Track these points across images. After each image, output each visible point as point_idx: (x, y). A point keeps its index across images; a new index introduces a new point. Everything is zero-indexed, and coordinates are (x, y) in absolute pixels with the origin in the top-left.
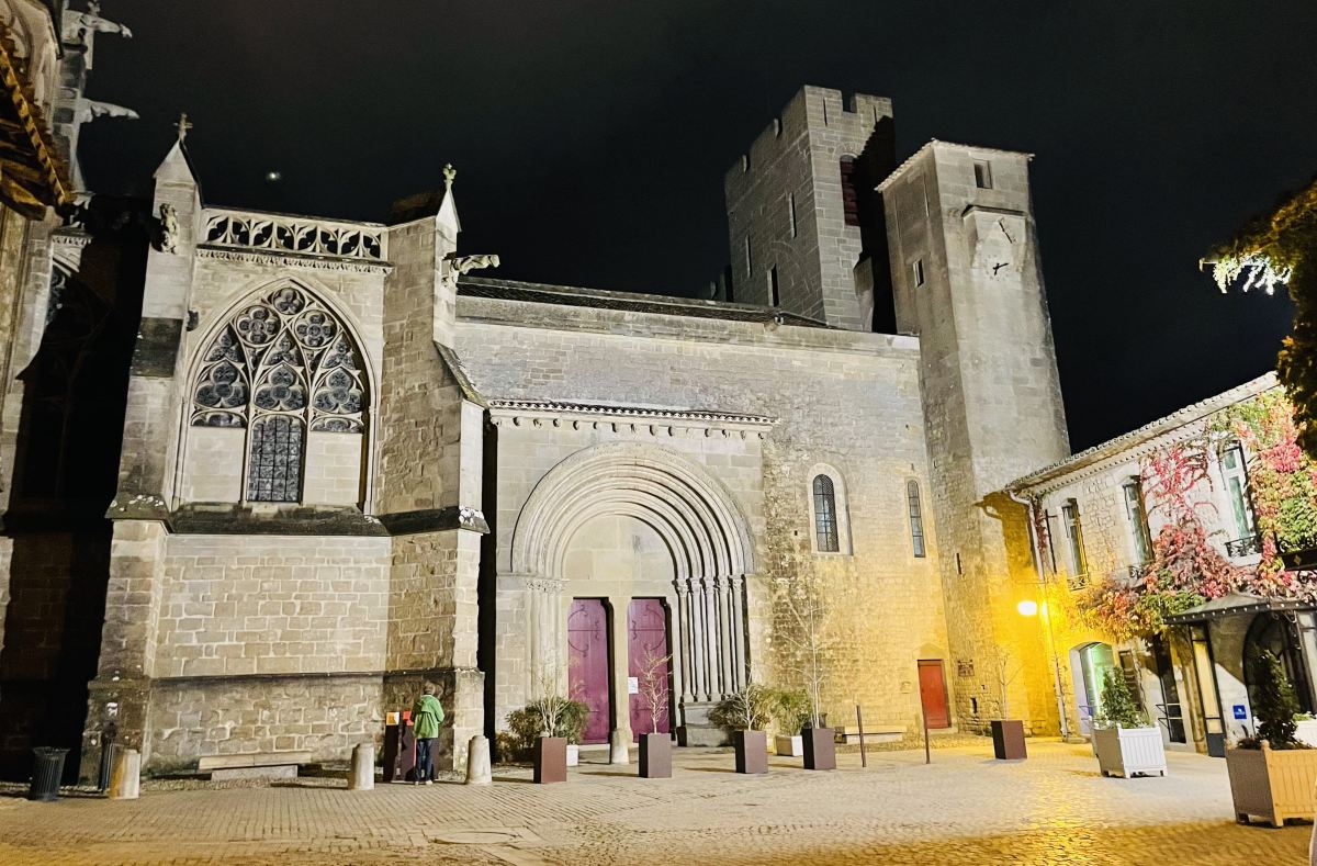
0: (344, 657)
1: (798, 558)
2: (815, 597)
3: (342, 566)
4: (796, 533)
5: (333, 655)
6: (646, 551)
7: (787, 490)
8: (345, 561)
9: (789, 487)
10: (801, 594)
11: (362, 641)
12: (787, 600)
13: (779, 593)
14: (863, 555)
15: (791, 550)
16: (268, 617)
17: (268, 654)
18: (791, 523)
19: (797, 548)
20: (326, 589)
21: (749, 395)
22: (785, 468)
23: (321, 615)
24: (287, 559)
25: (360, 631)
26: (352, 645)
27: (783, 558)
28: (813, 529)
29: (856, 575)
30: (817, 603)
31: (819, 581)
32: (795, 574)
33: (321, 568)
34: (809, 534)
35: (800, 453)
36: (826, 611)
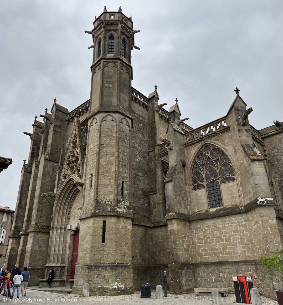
0: (241, 255)
3: (235, 225)
5: (238, 255)
8: (235, 223)
11: (246, 250)
16: (217, 243)
17: (219, 255)
20: (231, 233)
23: (232, 241)
24: (219, 225)
25: (245, 246)
26: (244, 251)
33: (229, 226)
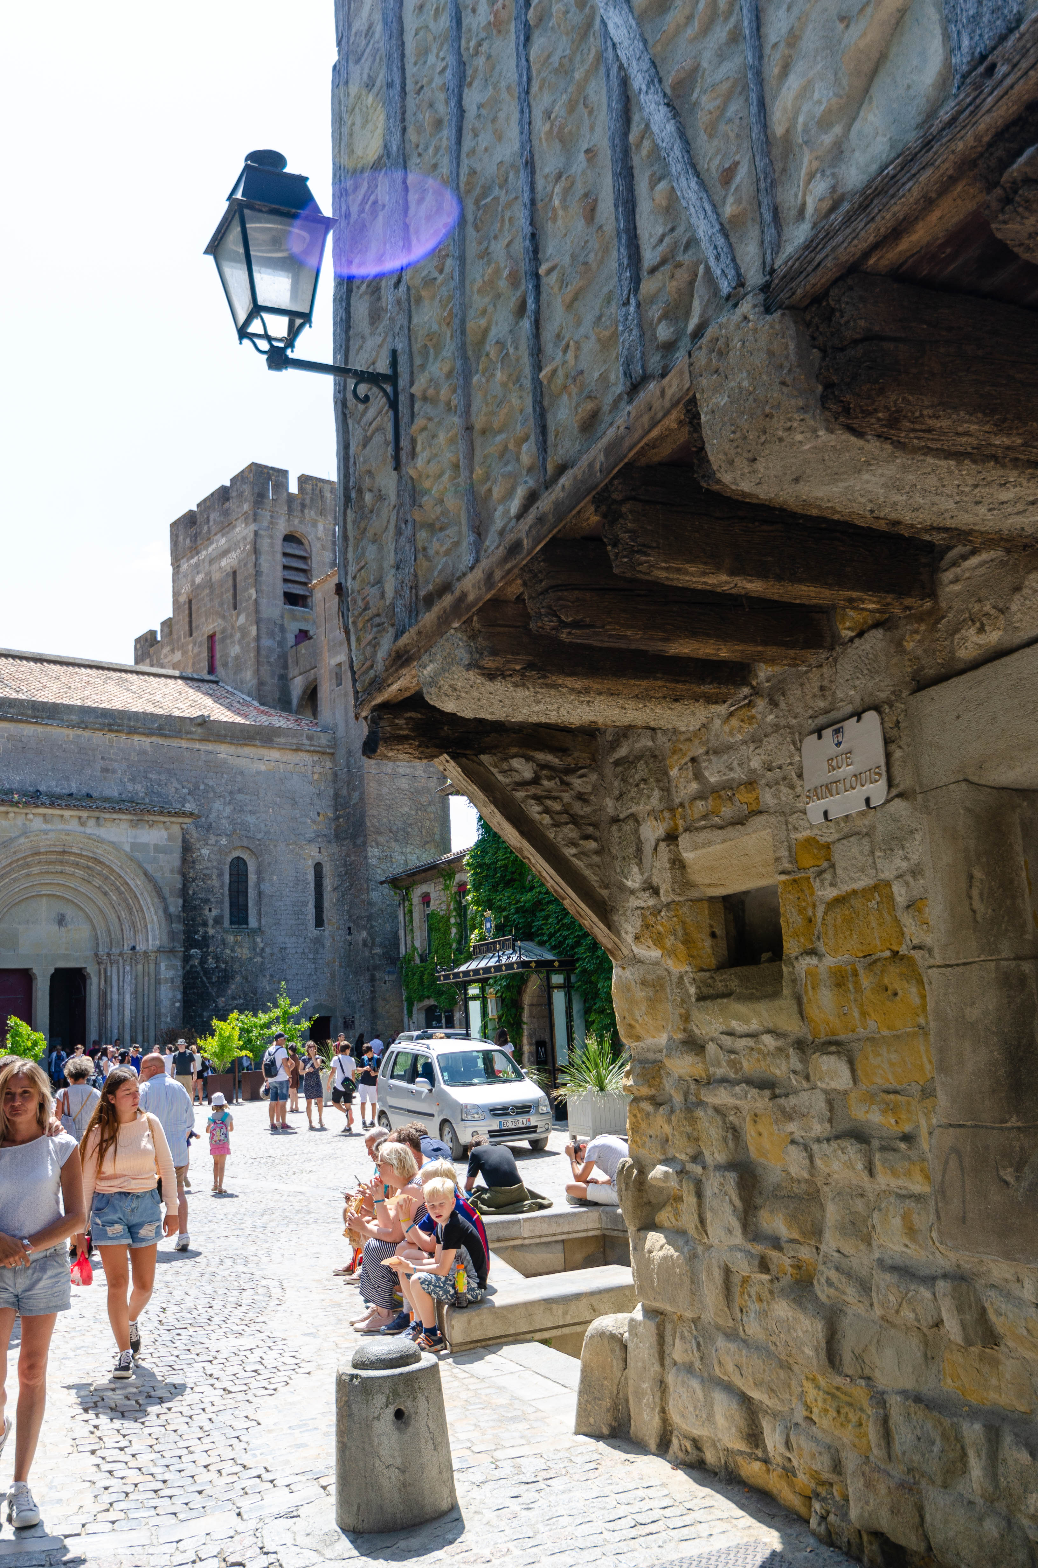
1: (211, 932)
2: (223, 966)
4: (210, 910)
6: (70, 927)
7: (206, 872)
9: (207, 868)
10: (211, 963)
12: (199, 969)
13: (191, 963)
14: (270, 928)
15: (205, 924)
18: (207, 901)
19: (211, 922)
21: (176, 784)
22: (205, 851)
27: (196, 932)
28: (227, 905)
29: (261, 945)
30: (225, 970)
31: (228, 951)
32: (208, 946)
34: (222, 910)
35: (219, 838)
36: (233, 978)
